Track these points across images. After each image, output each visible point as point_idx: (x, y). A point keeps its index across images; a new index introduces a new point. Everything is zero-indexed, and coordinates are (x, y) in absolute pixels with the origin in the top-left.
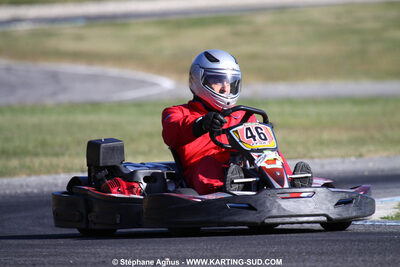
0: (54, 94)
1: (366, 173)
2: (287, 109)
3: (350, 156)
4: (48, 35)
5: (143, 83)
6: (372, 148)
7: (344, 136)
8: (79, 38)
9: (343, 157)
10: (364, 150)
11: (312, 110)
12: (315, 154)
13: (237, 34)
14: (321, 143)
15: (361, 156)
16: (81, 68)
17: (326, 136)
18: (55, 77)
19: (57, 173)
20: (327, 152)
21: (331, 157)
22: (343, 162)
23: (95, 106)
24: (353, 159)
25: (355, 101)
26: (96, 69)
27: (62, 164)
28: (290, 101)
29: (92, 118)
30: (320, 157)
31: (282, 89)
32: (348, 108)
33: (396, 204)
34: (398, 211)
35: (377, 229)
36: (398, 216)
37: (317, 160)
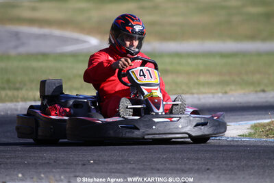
2: (176, 60)
3: (219, 93)
5: (77, 41)
6: (233, 87)
7: (215, 79)
8: (34, 9)
9: (213, 93)
10: (228, 89)
11: (193, 61)
12: (194, 91)
13: (142, 8)
14: (199, 83)
15: (226, 93)
16: (35, 30)
17: (202, 79)
18: (17, 35)
20: (202, 89)
21: (205, 93)
22: (213, 97)
24: (220, 95)
25: (222, 55)
26: (45, 30)
28: (178, 55)
29: (42, 64)
30: (197, 94)
31: (172, 46)
32: (217, 60)
33: (248, 126)
34: (250, 131)
35: (236, 143)
36: (250, 135)
37: (196, 96)
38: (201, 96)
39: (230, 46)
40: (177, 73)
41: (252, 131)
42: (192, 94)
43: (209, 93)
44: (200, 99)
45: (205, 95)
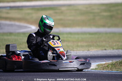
1: (89, 56)
2: (69, 36)
3: (85, 50)
5: (26, 27)
6: (93, 48)
7: (85, 44)
8: (8, 13)
9: (83, 51)
11: (77, 36)
12: (75, 49)
13: (56, 13)
14: (78, 46)
15: (89, 50)
16: (8, 22)
17: (79, 44)
20: (79, 49)
21: (79, 50)
22: (83, 52)
23: (11, 34)
24: (86, 51)
25: (90, 34)
26: (13, 23)
28: (70, 33)
29: (9, 37)
30: (76, 51)
31: (68, 30)
32: (88, 36)
33: (96, 65)
34: (96, 67)
35: (88, 73)
36: (96, 69)
37: (75, 51)
38: (77, 52)
39: (94, 29)
40: (69, 41)
41: (97, 67)
42: (74, 51)
43: (81, 50)
44: (77, 53)
45: (79, 51)
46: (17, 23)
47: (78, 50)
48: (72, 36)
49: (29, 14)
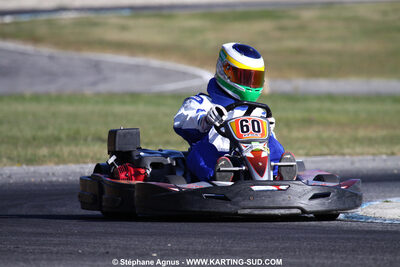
0: (94, 84)
1: (396, 172)
2: (327, 105)
3: (382, 154)
4: (94, 24)
5: (185, 75)
8: (124, 28)
9: (374, 155)
10: (396, 149)
11: (351, 107)
12: (346, 151)
14: (356, 140)
15: (393, 154)
16: (124, 59)
17: (361, 133)
18: (97, 66)
19: (85, 163)
20: (358, 149)
21: (362, 154)
22: (374, 160)
23: (134, 97)
24: (384, 157)
25: (396, 99)
27: (91, 154)
28: (331, 97)
29: (129, 108)
30: (350, 155)
31: (323, 85)
37: (347, 157)
38: (356, 158)
40: (326, 124)
42: (343, 155)
43: (368, 154)
44: (353, 163)
45: (361, 157)
46: (155, 62)
47: (358, 154)
48: (337, 107)
49: (193, 31)
